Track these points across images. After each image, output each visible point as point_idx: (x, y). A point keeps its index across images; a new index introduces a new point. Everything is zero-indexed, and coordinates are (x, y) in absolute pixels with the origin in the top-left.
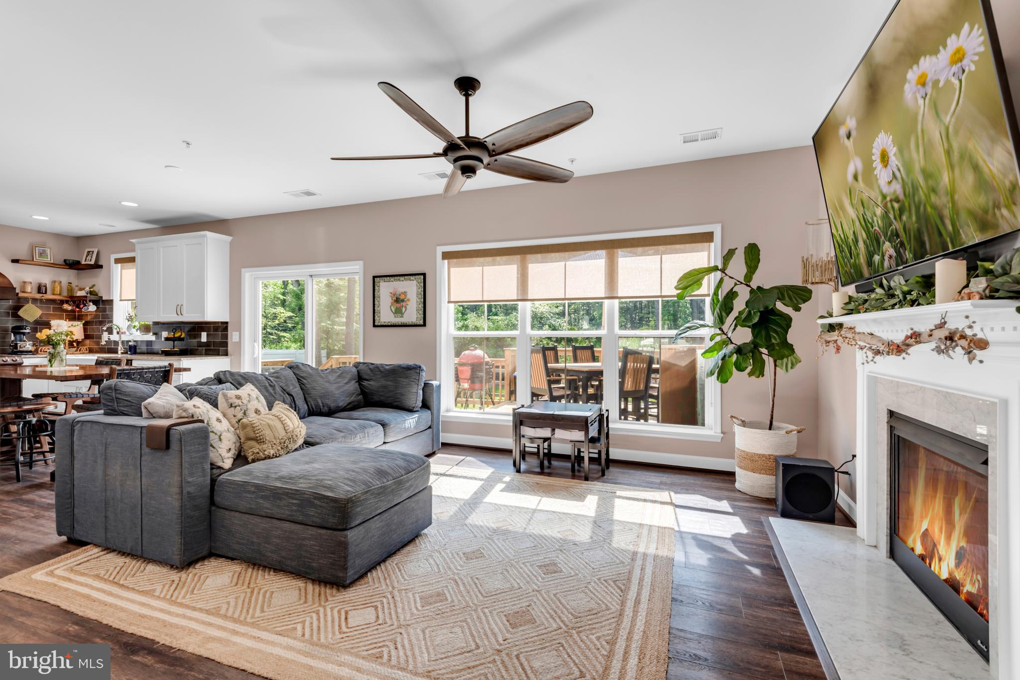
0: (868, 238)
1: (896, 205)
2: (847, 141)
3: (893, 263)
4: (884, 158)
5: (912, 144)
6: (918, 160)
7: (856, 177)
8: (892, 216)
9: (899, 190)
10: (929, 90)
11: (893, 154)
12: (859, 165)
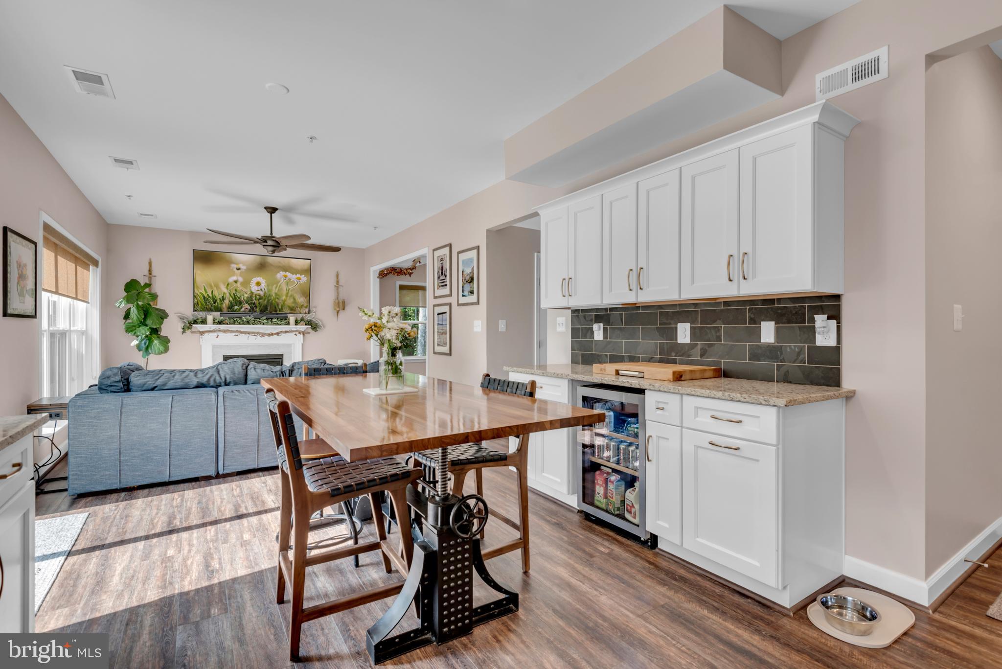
0: (233, 300)
1: (258, 297)
2: (235, 270)
3: (247, 310)
4: (258, 284)
5: (274, 286)
6: (274, 291)
7: (236, 282)
8: (254, 298)
9: (262, 293)
10: (287, 279)
11: (264, 285)
12: (241, 279)
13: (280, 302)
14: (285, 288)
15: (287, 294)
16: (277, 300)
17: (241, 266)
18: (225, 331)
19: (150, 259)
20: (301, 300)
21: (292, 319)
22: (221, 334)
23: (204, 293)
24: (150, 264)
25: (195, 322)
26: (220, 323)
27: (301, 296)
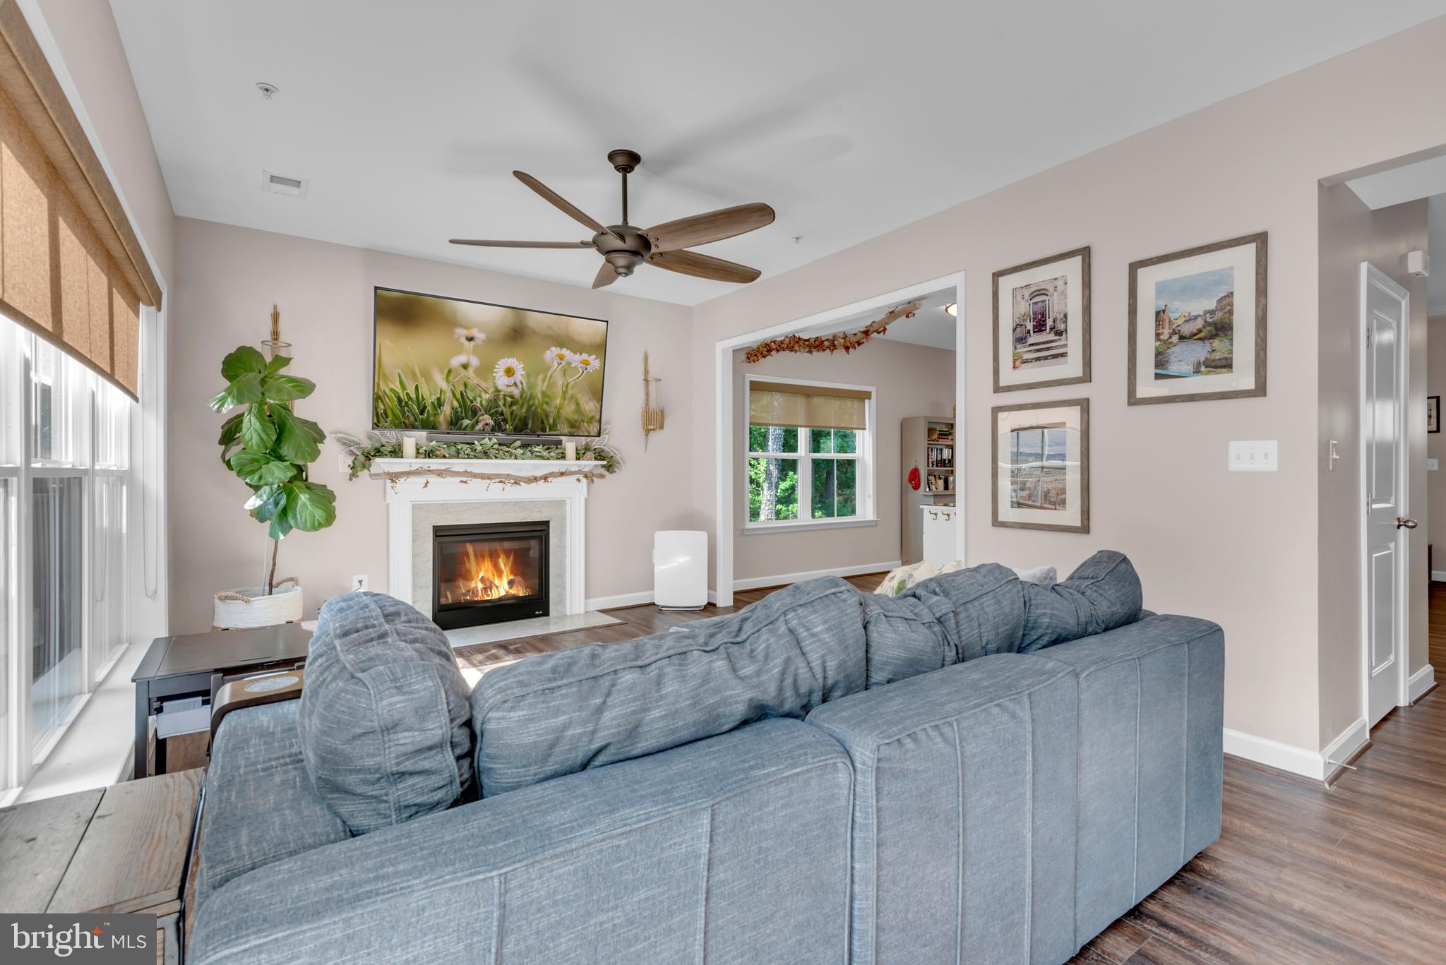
0: (460, 407)
1: (509, 399)
2: (464, 340)
3: (488, 429)
4: (509, 372)
5: (540, 377)
6: (541, 386)
7: (465, 366)
8: (501, 403)
9: (516, 392)
10: (564, 363)
11: (519, 375)
12: (475, 361)
13: (551, 410)
14: (560, 381)
15: (565, 393)
16: (545, 406)
17: (475, 332)
18: (440, 473)
19: (275, 307)
20: (589, 406)
21: (570, 446)
22: (433, 479)
23: (399, 389)
24: (275, 317)
25: (378, 452)
26: (430, 454)
27: (590, 399)
